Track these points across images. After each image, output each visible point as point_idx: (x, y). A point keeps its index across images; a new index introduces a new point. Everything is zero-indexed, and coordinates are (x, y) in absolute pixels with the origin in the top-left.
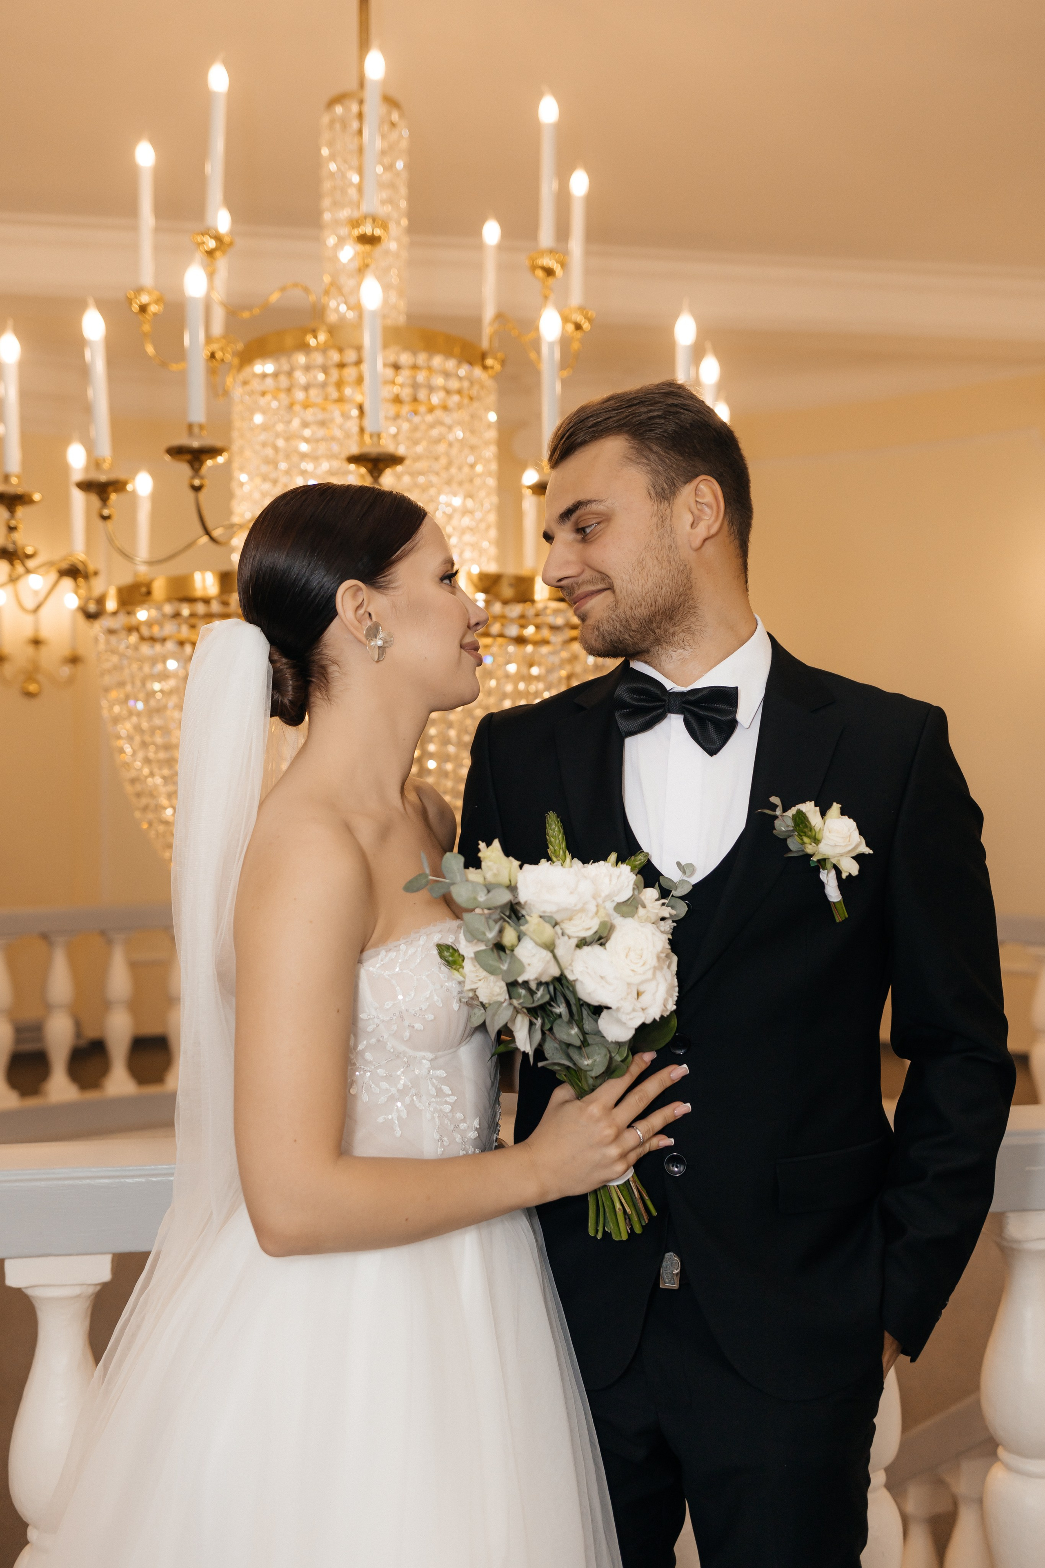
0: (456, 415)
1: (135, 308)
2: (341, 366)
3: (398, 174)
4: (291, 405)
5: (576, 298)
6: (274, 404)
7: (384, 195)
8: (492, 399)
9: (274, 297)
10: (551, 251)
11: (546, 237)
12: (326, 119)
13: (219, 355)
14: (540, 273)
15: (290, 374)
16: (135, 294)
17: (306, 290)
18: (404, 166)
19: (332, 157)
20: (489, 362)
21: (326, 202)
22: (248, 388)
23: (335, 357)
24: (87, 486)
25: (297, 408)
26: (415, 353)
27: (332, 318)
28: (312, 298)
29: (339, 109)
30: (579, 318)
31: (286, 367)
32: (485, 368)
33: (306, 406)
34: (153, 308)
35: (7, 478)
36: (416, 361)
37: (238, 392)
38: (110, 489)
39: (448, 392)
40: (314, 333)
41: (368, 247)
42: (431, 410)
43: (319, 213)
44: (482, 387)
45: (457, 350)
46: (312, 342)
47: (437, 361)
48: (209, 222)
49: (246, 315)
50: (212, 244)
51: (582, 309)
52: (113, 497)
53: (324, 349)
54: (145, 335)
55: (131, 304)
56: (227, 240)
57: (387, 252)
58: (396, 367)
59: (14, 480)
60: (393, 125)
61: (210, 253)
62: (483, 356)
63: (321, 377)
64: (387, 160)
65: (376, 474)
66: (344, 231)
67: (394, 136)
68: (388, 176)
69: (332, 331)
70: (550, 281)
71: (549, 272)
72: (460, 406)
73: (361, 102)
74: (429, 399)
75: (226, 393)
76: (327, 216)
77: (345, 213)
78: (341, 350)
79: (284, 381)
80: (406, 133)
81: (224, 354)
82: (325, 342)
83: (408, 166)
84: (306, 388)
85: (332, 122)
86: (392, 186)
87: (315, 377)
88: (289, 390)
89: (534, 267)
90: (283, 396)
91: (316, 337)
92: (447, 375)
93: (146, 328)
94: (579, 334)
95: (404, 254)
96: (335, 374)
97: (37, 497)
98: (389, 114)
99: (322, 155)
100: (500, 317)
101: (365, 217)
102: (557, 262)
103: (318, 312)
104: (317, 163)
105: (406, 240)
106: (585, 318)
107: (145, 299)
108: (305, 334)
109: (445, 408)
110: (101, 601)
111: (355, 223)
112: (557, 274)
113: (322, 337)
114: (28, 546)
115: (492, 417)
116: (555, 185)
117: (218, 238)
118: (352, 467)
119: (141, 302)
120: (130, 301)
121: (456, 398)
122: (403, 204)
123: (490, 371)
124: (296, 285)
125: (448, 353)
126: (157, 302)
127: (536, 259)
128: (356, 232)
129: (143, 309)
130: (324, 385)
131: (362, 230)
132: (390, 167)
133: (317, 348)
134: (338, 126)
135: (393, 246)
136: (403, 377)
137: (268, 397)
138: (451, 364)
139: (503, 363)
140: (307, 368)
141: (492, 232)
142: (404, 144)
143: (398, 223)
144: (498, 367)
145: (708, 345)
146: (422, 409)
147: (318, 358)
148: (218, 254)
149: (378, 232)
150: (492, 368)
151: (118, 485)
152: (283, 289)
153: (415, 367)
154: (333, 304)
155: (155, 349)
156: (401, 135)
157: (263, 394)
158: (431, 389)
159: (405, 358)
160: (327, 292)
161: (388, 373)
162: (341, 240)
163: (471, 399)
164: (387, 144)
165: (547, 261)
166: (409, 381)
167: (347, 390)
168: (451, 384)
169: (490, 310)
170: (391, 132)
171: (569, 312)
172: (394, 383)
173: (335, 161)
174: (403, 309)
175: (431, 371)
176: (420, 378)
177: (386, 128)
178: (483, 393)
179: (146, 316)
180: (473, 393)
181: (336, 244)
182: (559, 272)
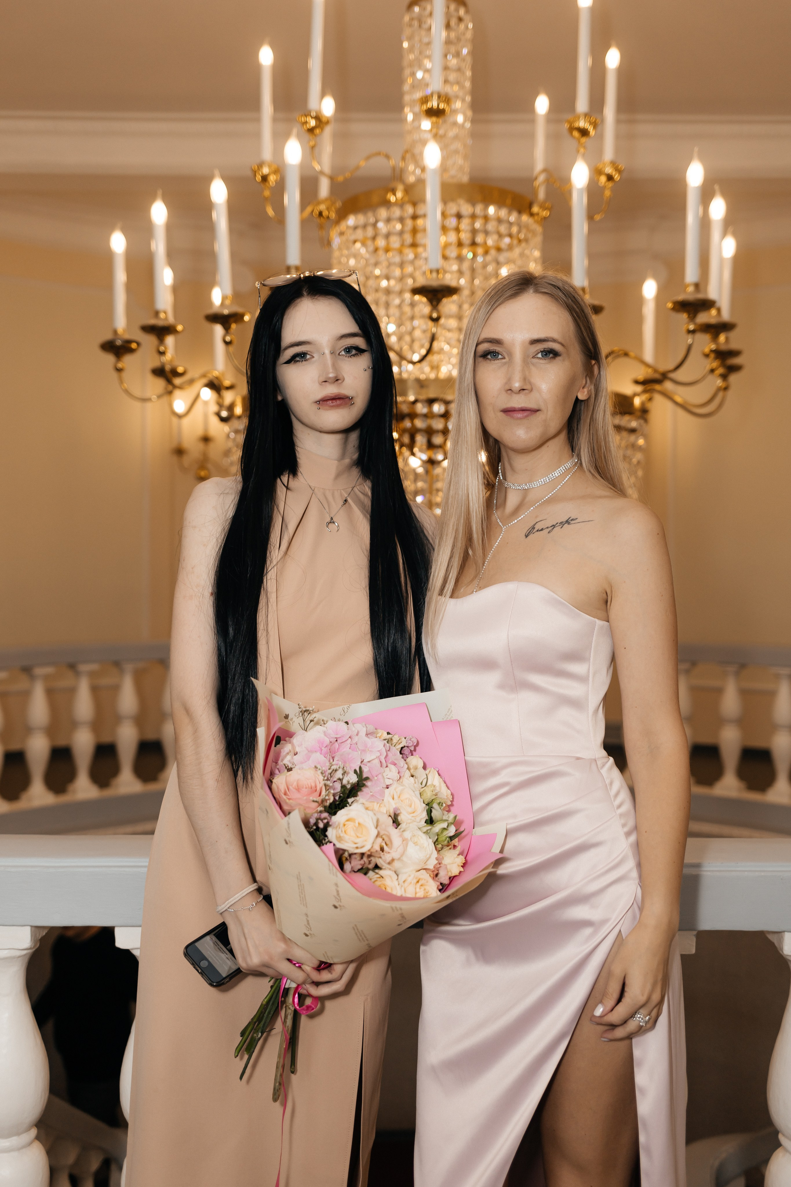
0: (509, 254)
1: (259, 178)
2: (415, 217)
3: (464, 59)
4: (376, 250)
5: (609, 154)
6: (363, 251)
7: (452, 77)
8: (537, 240)
9: (363, 164)
10: (586, 115)
11: (582, 105)
12: (407, 18)
13: (325, 213)
14: (576, 134)
15: (375, 225)
16: (258, 167)
17: (387, 157)
18: (468, 52)
19: (411, 49)
20: (535, 209)
21: (406, 87)
22: (344, 238)
23: (410, 210)
24: (216, 318)
25: (381, 252)
26: (474, 205)
27: (411, 179)
28: (392, 162)
29: (416, 9)
30: (609, 170)
31: (372, 220)
32: (532, 215)
33: (387, 250)
34: (272, 178)
35: (157, 314)
36: (474, 211)
37: (336, 241)
38: (232, 320)
39: (501, 236)
40: (394, 192)
41: (435, 120)
42: (487, 251)
44: (530, 230)
45: (509, 201)
46: (393, 199)
47: (492, 210)
48: (312, 106)
49: (340, 179)
50: (313, 123)
51: (613, 163)
52: (231, 326)
53: (401, 204)
54: (266, 199)
55: (255, 175)
56: (325, 119)
57: (455, 123)
58: (459, 216)
59: (162, 315)
60: (460, 19)
61: (311, 131)
62: (530, 205)
63: (399, 227)
64: (453, 49)
65: (435, 303)
66: (418, 107)
67: (462, 27)
68: (454, 63)
69: (408, 189)
70: (584, 140)
71: (584, 132)
72: (510, 247)
73: (432, 3)
74: (485, 241)
75: (329, 243)
76: (407, 98)
77: (418, 95)
78: (414, 204)
79: (370, 232)
80: (470, 26)
81: (329, 213)
82: (402, 199)
83: (472, 53)
84: (387, 236)
85: (412, 19)
86: (460, 70)
87: (394, 227)
88: (374, 238)
89: (571, 129)
90: (369, 243)
91: (395, 194)
92: (499, 221)
93: (267, 193)
94: (610, 184)
95: (468, 125)
96: (409, 223)
97: (180, 328)
98: (457, 10)
99: (404, 48)
100: (545, 170)
101: (432, 95)
102: (591, 123)
103: (398, 175)
104: (399, 54)
105: (469, 113)
106: (616, 170)
107: (266, 170)
108: (387, 194)
109: (498, 249)
110: (231, 408)
111: (425, 100)
112: (590, 133)
113: (399, 194)
114: (180, 366)
115: (537, 254)
116: (590, 62)
117: (318, 118)
118: (417, 297)
119: (262, 174)
120: (255, 173)
121: (507, 240)
122: (468, 84)
123: (536, 217)
124: (378, 154)
125: (500, 203)
126: (273, 171)
127: (574, 121)
128: (425, 108)
129: (265, 178)
130: (401, 233)
131: (429, 105)
132: (458, 54)
133: (396, 204)
134: (416, 23)
135: (460, 119)
136: (465, 224)
137: (358, 245)
138: (503, 213)
139: (548, 210)
140: (388, 220)
141: (542, 104)
142: (469, 35)
143: (463, 100)
144: (543, 214)
145: (717, 187)
146: (480, 250)
147: (397, 212)
148: (317, 131)
149: (442, 106)
150: (538, 214)
151: (237, 317)
152: (368, 158)
153: (473, 217)
154: (411, 168)
155: (274, 210)
156: (467, 28)
157: (355, 242)
158: (486, 233)
159: (466, 209)
160: (403, 158)
161: (452, 222)
162: (416, 116)
163: (520, 241)
164: (453, 35)
165: (582, 124)
166: (468, 228)
167: (419, 236)
168: (503, 229)
169: (539, 165)
170: (458, 25)
171: (600, 166)
172: (457, 230)
173: (414, 53)
174: (467, 169)
175: (486, 218)
176: (478, 225)
177: (453, 22)
178: (530, 235)
179: (267, 184)
180: (522, 236)
181: (413, 120)
182: (592, 132)
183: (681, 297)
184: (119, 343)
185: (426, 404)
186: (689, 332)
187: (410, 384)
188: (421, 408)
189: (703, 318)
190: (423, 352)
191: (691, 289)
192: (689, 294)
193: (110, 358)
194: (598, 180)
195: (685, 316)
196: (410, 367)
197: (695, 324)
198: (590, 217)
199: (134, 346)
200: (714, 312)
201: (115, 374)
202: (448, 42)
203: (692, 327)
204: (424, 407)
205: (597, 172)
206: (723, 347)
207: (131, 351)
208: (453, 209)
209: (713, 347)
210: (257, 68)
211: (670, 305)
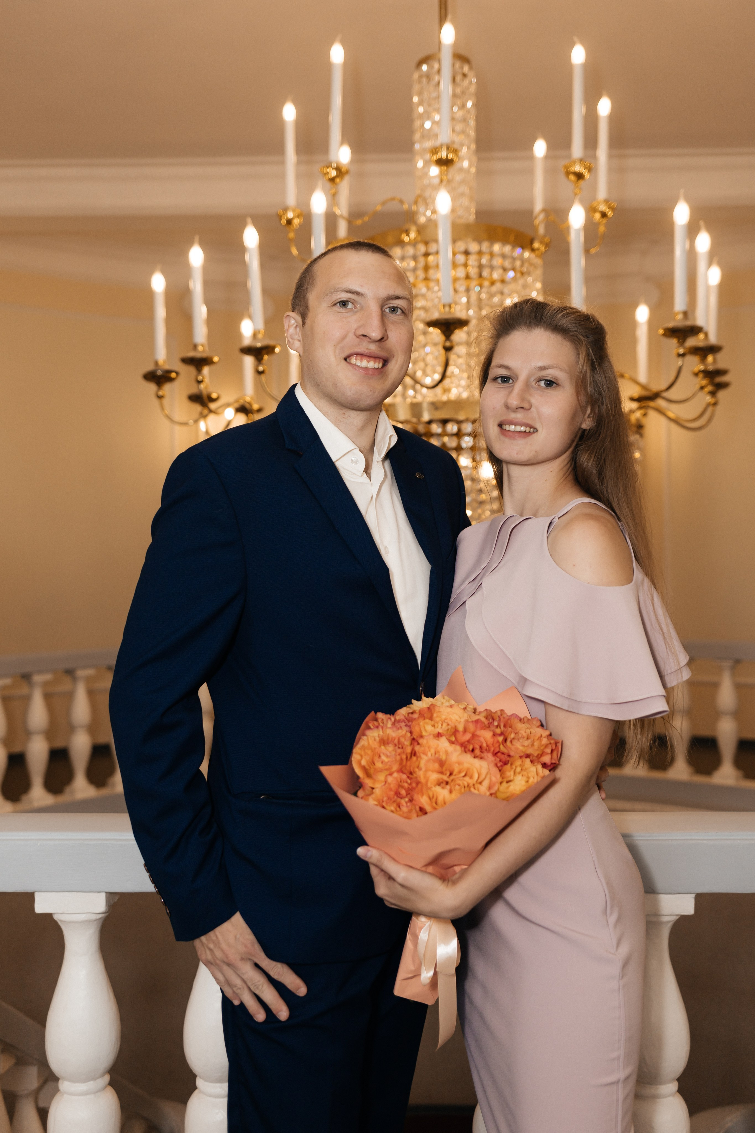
0: (512, 286)
1: (284, 221)
2: (426, 255)
3: (469, 111)
5: (602, 194)
7: (458, 127)
8: (539, 272)
9: (379, 208)
10: (581, 160)
11: (577, 150)
12: (416, 76)
14: (572, 177)
16: (283, 212)
17: (401, 202)
18: (473, 105)
19: (421, 103)
20: (536, 245)
21: (417, 136)
23: (422, 248)
24: (248, 351)
26: (480, 242)
27: (422, 220)
28: (406, 207)
29: (425, 67)
30: (602, 209)
32: (533, 250)
34: (296, 222)
35: (195, 347)
36: (481, 249)
38: (264, 352)
39: (505, 270)
40: (407, 232)
41: (444, 168)
42: (493, 283)
43: (412, 144)
44: (531, 264)
45: (512, 238)
46: (406, 239)
47: (497, 247)
48: (332, 157)
49: (359, 222)
50: (333, 173)
51: (606, 201)
52: (266, 357)
53: (414, 244)
54: (291, 240)
55: (281, 220)
56: (344, 169)
57: (461, 169)
58: (467, 253)
59: (200, 348)
60: (465, 75)
61: (332, 180)
62: (532, 242)
63: (412, 264)
64: (459, 102)
65: (448, 334)
66: (428, 156)
67: (466, 82)
68: (460, 114)
69: (421, 230)
70: (580, 183)
71: (579, 176)
72: (514, 279)
73: (439, 61)
74: (491, 275)
76: (417, 146)
77: (429, 144)
78: (426, 243)
80: (474, 81)
82: (415, 239)
83: (476, 105)
85: (421, 77)
86: (465, 120)
87: (408, 264)
89: (568, 173)
91: (408, 235)
92: (504, 256)
93: (291, 235)
94: (604, 221)
95: (473, 170)
96: (422, 260)
97: (216, 359)
98: (462, 68)
99: (413, 102)
100: (544, 210)
101: (441, 146)
102: (585, 168)
103: (410, 217)
104: (410, 108)
105: (474, 159)
106: (609, 208)
107: (290, 215)
108: (401, 234)
109: (503, 281)
111: (435, 151)
112: (585, 177)
113: (413, 235)
114: (214, 392)
115: (539, 285)
116: (583, 110)
117: (338, 169)
118: (431, 329)
119: (287, 218)
120: (280, 217)
121: (511, 274)
122: (472, 133)
123: (537, 252)
124: (393, 199)
125: (505, 241)
126: (298, 216)
127: (570, 166)
128: (435, 158)
129: (289, 222)
130: (415, 269)
131: (439, 156)
132: (463, 106)
133: (409, 243)
134: (424, 80)
135: (466, 164)
136: (472, 261)
138: (507, 249)
139: (547, 245)
140: (403, 258)
141: (540, 148)
142: (473, 89)
143: (469, 148)
144: (543, 249)
145: (702, 223)
146: (486, 283)
147: (410, 251)
148: (338, 180)
149: (450, 156)
150: (538, 249)
151: (269, 349)
152: (384, 202)
153: (480, 253)
154: (422, 209)
155: (298, 250)
156: (470, 83)
158: (492, 268)
159: (474, 247)
160: (416, 203)
161: (461, 258)
162: (427, 164)
163: (522, 274)
164: (458, 90)
165: (578, 168)
166: (476, 264)
167: (431, 272)
168: (507, 264)
169: (539, 206)
170: (463, 81)
171: (595, 204)
172: (465, 265)
173: (423, 106)
174: (473, 210)
175: (492, 255)
176: (484, 261)
177: (458, 78)
178: (531, 269)
179: (291, 227)
180: (525, 269)
181: (424, 166)
182: (587, 175)
183: (671, 325)
184: (159, 373)
185: (440, 425)
186: (680, 355)
187: (425, 406)
188: (436, 428)
189: (691, 342)
190: (437, 377)
191: (680, 317)
192: (678, 321)
193: (152, 387)
194: (593, 217)
195: (674, 341)
196: (424, 390)
197: (684, 348)
198: (587, 251)
199: (173, 375)
200: (701, 336)
201: (156, 401)
202: (455, 96)
203: (681, 351)
204: (438, 427)
205: (591, 210)
206: (711, 368)
207: (171, 380)
208: (461, 246)
209: (702, 367)
210: (281, 123)
211: (661, 332)
